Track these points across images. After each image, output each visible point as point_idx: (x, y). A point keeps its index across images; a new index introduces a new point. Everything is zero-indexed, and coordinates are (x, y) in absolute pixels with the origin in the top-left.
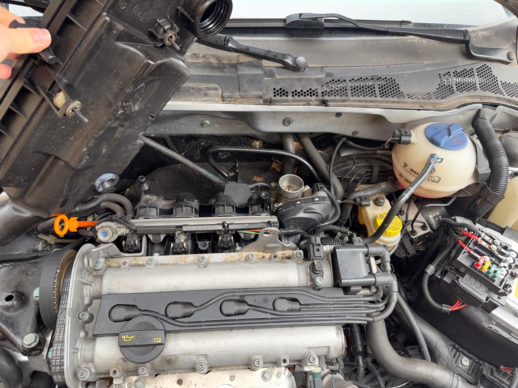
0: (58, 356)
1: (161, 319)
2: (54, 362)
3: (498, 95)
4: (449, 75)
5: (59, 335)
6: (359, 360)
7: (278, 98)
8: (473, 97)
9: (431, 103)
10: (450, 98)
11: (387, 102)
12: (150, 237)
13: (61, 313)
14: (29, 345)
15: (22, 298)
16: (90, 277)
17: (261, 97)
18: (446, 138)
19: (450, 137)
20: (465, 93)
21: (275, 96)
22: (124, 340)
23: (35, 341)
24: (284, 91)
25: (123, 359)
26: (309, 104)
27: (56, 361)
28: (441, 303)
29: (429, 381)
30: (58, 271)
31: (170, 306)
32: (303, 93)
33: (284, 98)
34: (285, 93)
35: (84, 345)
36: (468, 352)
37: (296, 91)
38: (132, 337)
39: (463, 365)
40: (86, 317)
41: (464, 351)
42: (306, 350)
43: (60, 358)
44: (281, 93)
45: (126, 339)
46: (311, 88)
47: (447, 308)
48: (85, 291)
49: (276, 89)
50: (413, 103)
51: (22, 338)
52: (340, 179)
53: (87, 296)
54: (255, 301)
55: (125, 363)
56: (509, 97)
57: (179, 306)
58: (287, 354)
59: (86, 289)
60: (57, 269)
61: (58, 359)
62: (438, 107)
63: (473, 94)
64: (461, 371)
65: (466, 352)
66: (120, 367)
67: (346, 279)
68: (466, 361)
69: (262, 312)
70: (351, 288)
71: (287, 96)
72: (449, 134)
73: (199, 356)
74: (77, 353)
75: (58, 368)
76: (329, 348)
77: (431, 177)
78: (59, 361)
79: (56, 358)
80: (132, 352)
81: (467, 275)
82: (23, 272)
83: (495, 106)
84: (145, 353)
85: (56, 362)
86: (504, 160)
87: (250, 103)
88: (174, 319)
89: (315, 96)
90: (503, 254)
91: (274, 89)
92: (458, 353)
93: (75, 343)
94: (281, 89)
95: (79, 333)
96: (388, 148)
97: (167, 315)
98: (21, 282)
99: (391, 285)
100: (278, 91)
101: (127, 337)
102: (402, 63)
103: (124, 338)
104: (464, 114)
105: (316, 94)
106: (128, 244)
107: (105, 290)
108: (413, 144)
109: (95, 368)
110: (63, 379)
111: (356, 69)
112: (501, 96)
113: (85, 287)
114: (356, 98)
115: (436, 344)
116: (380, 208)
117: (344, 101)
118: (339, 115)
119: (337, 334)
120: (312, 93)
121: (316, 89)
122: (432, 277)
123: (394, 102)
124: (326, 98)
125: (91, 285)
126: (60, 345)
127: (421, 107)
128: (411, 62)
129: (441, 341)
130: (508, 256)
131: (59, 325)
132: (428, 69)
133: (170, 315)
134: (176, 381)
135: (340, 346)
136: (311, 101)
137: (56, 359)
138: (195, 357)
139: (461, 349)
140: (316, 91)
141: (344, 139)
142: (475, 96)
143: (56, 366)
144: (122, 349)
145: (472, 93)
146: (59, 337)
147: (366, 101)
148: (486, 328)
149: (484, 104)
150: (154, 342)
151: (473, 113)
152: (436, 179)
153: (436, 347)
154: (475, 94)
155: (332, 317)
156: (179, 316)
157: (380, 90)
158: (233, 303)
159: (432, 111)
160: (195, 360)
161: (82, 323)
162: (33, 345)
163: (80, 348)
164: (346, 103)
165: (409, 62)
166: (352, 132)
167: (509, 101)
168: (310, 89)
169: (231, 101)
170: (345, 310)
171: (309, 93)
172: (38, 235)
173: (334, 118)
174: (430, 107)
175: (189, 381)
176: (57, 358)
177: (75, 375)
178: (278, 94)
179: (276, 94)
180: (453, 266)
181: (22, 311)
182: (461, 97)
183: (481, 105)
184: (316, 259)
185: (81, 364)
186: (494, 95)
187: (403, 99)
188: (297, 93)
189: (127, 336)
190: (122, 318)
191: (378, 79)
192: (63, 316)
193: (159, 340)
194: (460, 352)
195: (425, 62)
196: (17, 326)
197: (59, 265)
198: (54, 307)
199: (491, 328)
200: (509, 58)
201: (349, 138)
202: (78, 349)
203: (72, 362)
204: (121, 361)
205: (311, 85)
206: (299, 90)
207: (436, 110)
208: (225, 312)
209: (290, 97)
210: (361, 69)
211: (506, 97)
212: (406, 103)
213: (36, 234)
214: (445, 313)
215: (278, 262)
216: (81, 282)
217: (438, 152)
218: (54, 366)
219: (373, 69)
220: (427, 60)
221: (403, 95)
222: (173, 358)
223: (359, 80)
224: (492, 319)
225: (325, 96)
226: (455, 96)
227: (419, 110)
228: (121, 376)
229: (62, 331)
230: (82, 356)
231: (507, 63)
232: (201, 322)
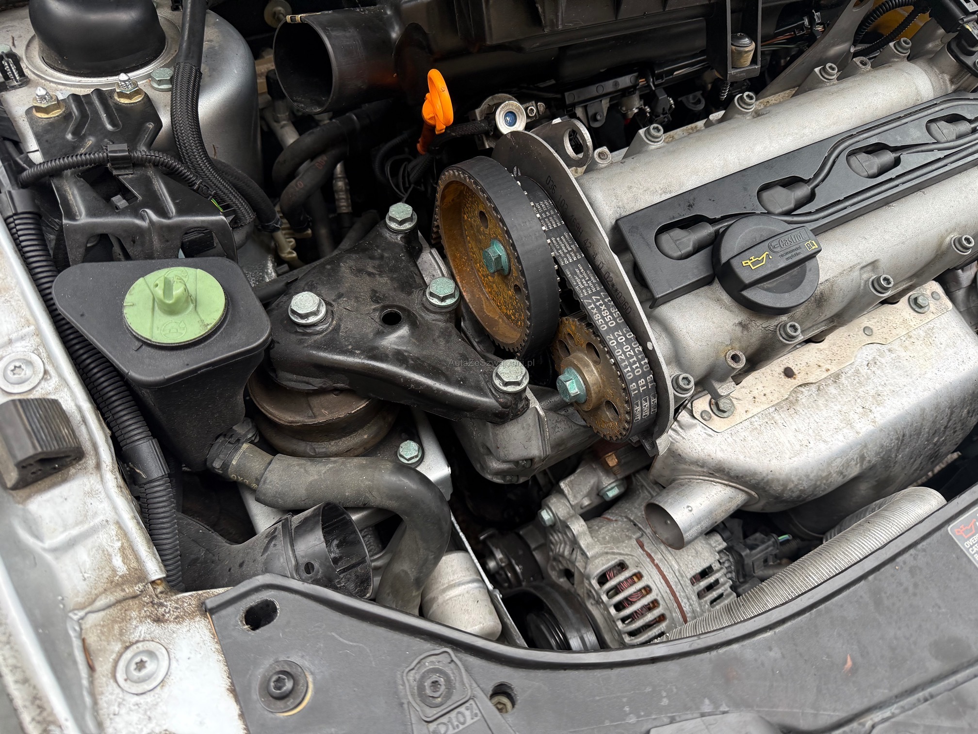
0: (632, 357)
2: (628, 372)
13: (572, 275)
22: (753, 268)
25: (740, 323)
31: (764, 195)
38: (764, 255)
43: (637, 358)
45: (754, 264)
55: (745, 332)
57: (779, 189)
61: (635, 363)
75: (641, 382)
78: (637, 365)
80: (768, 290)
85: (633, 370)
88: (788, 213)
97: (770, 213)
101: (754, 260)
103: (749, 263)
126: (619, 336)
131: (586, 298)
134: (783, 374)
137: (631, 365)
138: (859, 274)
143: (636, 379)
146: (604, 320)
150: (810, 251)
156: (790, 207)
158: (862, 155)
162: (525, 379)
175: (804, 364)
176: (631, 361)
189: (752, 258)
192: (581, 279)
193: (813, 245)
204: (739, 329)
208: (865, 172)
222: (827, 287)
229: (602, 308)
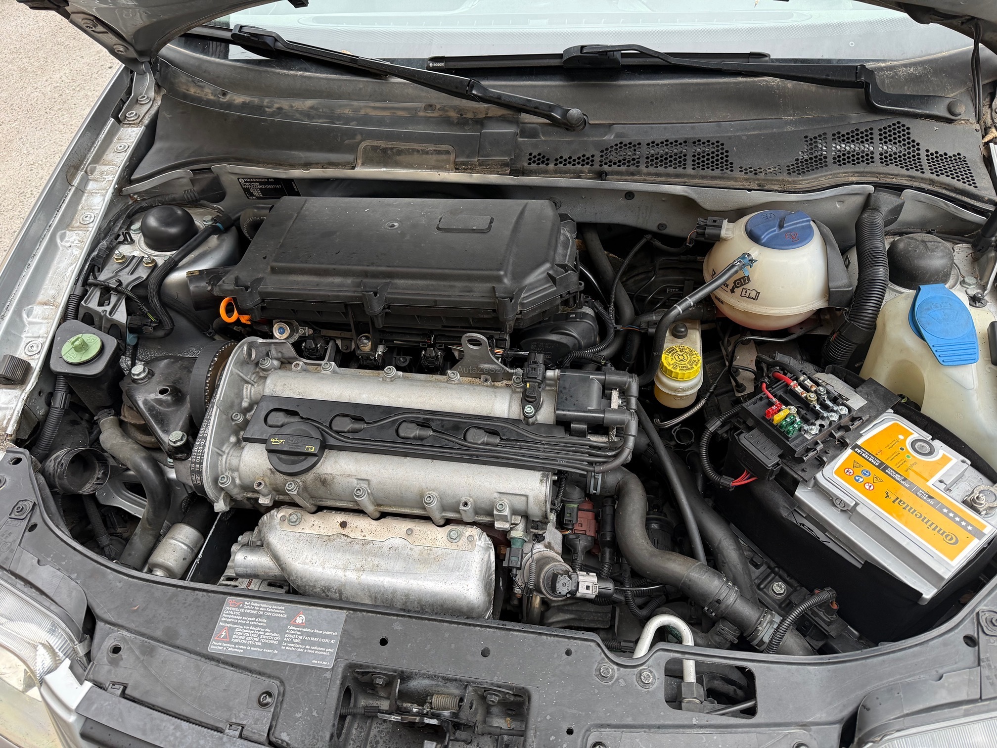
0: (200, 453)
1: (323, 430)
3: (913, 173)
7: (534, 166)
8: (862, 174)
9: (777, 180)
10: (816, 173)
11: (703, 177)
12: (339, 342)
13: (212, 407)
14: (175, 443)
15: (177, 394)
16: (254, 376)
17: (506, 165)
18: (775, 231)
20: (849, 168)
21: (529, 164)
22: (273, 444)
23: (181, 440)
24: (544, 157)
25: (271, 469)
26: (579, 177)
27: (196, 457)
29: (684, 583)
30: (216, 359)
31: (337, 418)
32: (571, 160)
33: (542, 166)
34: (545, 159)
35: (232, 450)
37: (561, 158)
38: (282, 441)
39: (775, 592)
40: (240, 419)
41: (781, 572)
42: (496, 495)
43: (202, 455)
44: (539, 159)
45: (275, 442)
46: (585, 153)
48: (245, 390)
49: (533, 155)
50: (746, 180)
53: (247, 398)
54: (443, 426)
56: (934, 177)
57: (347, 420)
58: (470, 496)
59: (247, 388)
60: (215, 357)
61: (199, 456)
62: (789, 187)
63: (862, 170)
64: (770, 601)
65: (785, 576)
66: (267, 480)
67: (569, 411)
68: (780, 587)
70: (572, 425)
71: (547, 164)
72: (781, 226)
73: (361, 482)
74: (221, 455)
76: (527, 496)
83: (898, 189)
84: (294, 463)
85: (196, 459)
87: (491, 173)
88: (338, 432)
89: (588, 166)
90: (826, 407)
91: (531, 154)
92: (773, 575)
93: (222, 444)
94: (539, 154)
95: (230, 436)
96: (691, 246)
97: (330, 427)
99: (628, 426)
100: (535, 157)
102: (744, 118)
103: (273, 441)
104: (843, 202)
105: (591, 163)
106: (308, 347)
107: (267, 392)
108: (725, 240)
109: (240, 478)
110: (201, 481)
111: (665, 128)
112: (919, 174)
113: (245, 386)
114: (652, 169)
116: (680, 341)
117: (633, 174)
118: (630, 195)
119: (541, 481)
120: (586, 160)
121: (593, 156)
123: (713, 178)
124: (606, 168)
125: (253, 385)
126: (203, 441)
127: (760, 186)
128: (759, 117)
130: (833, 411)
131: (207, 420)
132: (789, 128)
133: (335, 428)
135: (542, 498)
136: (582, 172)
138: (355, 481)
139: (776, 569)
140: (591, 159)
141: (649, 237)
142: (867, 172)
143: (196, 463)
144: (271, 455)
145: (862, 167)
147: (668, 175)
148: (783, 517)
149: (877, 186)
150: (306, 450)
151: (859, 200)
152: (753, 294)
154: (866, 170)
155: (538, 458)
156: (346, 430)
157: (695, 158)
158: (414, 425)
159: (777, 193)
160: (355, 485)
161: (235, 427)
162: (179, 444)
163: (227, 452)
164: (637, 177)
165: (756, 117)
166: (657, 225)
167: (932, 182)
168: (584, 156)
169: (467, 169)
170: (558, 453)
171: (580, 160)
173: (622, 201)
174: (776, 187)
177: (216, 481)
178: (534, 162)
179: (531, 161)
182: (839, 174)
183: (871, 188)
184: (529, 382)
185: (226, 471)
186: (903, 171)
187: (730, 173)
188: (562, 160)
189: (276, 439)
190: (278, 423)
191: (694, 143)
193: (312, 448)
194: (776, 574)
195: (787, 118)
196: (166, 422)
197: (217, 352)
198: (205, 399)
200: (950, 112)
201: (655, 235)
202: (224, 452)
203: (214, 466)
204: (269, 472)
205: (586, 150)
206: (566, 157)
207: (783, 192)
208: (402, 434)
209: (551, 166)
210: (672, 127)
211: (928, 175)
212: (735, 179)
215: (487, 386)
216: (239, 375)
217: (756, 251)
219: (693, 128)
220: (790, 115)
221: (732, 167)
222: (329, 478)
223: (662, 143)
225: (604, 165)
226: (826, 171)
227: (750, 190)
228: (269, 495)
229: (209, 427)
230: (228, 462)
231: (950, 121)
232: (370, 440)
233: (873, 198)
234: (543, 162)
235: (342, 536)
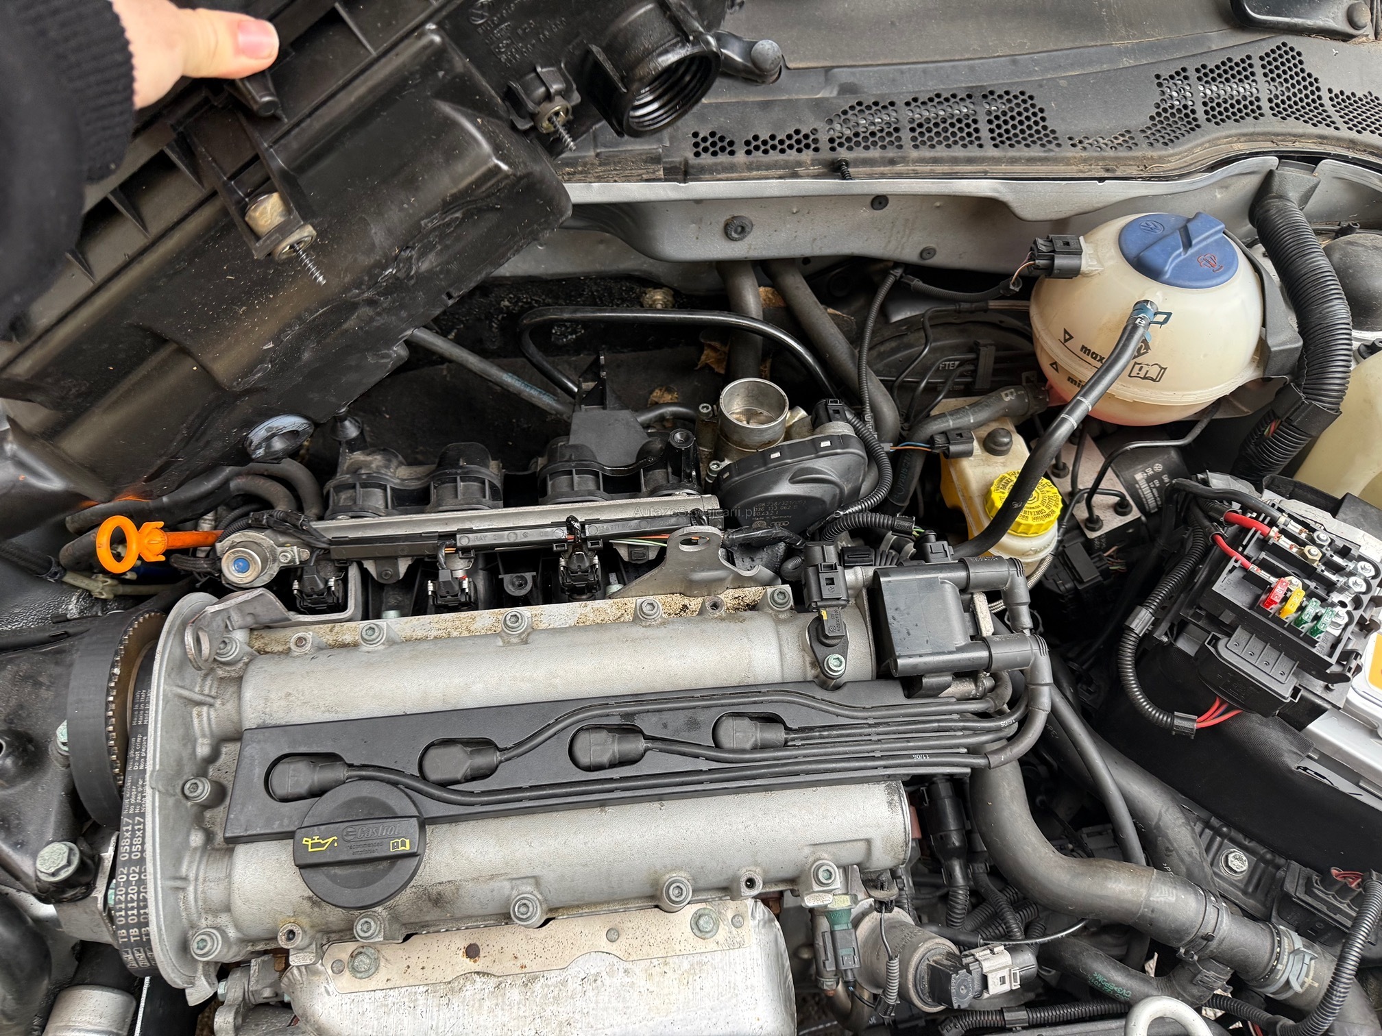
0: (132, 901)
1: (408, 787)
2: (121, 916)
3: (1322, 130)
4: (1186, 78)
5: (131, 845)
6: (954, 870)
7: (706, 159)
8: (1251, 137)
9: (1136, 158)
10: (1189, 141)
11: (1013, 161)
12: (370, 566)
13: (132, 784)
14: (53, 875)
15: (25, 750)
16: (208, 682)
17: (656, 160)
18: (1179, 255)
19: (1191, 251)
20: (1231, 128)
21: (697, 154)
22: (310, 850)
23: (69, 863)
24: (722, 139)
26: (795, 175)
27: (126, 913)
28: (1169, 709)
29: (1143, 917)
30: (117, 671)
31: (433, 753)
32: (776, 142)
33: (723, 158)
34: (725, 144)
35: (203, 867)
36: (1246, 836)
37: (756, 138)
38: (331, 840)
39: (1231, 869)
40: (204, 790)
41: (1234, 834)
42: (807, 851)
43: (138, 905)
44: (714, 144)
45: (314, 845)
46: (798, 126)
47: (1186, 723)
48: (196, 721)
49: (701, 136)
50: (1085, 160)
51: (34, 856)
52: (889, 386)
53: (204, 736)
54: (665, 726)
55: (316, 909)
56: (1353, 135)
57: (456, 752)
58: (756, 864)
59: (200, 715)
60: (113, 666)
61: (133, 908)
62: (1154, 169)
63: (1251, 130)
64: (1226, 886)
65: (1240, 837)
66: (304, 921)
67: (910, 656)
68: (1240, 859)
69: (684, 754)
70: (924, 680)
71: (732, 153)
72: (1188, 244)
73: (519, 882)
74: (183, 889)
75: (134, 931)
76: (868, 842)
77: (1137, 367)
78: (135, 912)
79: (126, 907)
80: (334, 879)
81: (1239, 631)
82: (26, 678)
83: (1312, 160)
84: (367, 882)
85: (127, 916)
86: (1340, 310)
87: (627, 179)
88: (444, 785)
89: (810, 152)
90: (1338, 569)
91: (695, 135)
92: (1218, 839)
93: (178, 861)
94: (713, 134)
95: (188, 835)
96: (1017, 289)
97: (423, 777)
98: (21, 706)
99: (1035, 667)
100: (705, 140)
101: (316, 841)
102: (1052, 47)
103: (309, 843)
104: (1227, 187)
105: (813, 146)
106: (308, 589)
107: (251, 719)
108: (1086, 275)
109: (237, 927)
110: (151, 960)
111: (925, 71)
112: (1330, 131)
113: (195, 711)
114: (926, 153)
115: (1159, 819)
116: (1000, 459)
117: (892, 162)
118: (879, 201)
119: (890, 803)
120: (803, 142)
121: (815, 131)
122: (1146, 639)
123: (1031, 160)
124: (843, 153)
125: (211, 705)
126: (134, 872)
127: (1107, 170)
128: (1077, 44)
129: (1170, 810)
130: (1351, 574)
131: (129, 816)
132: (1126, 62)
133: (433, 776)
134: (463, 950)
135: (899, 837)
136: (799, 164)
137: (127, 909)
138: (507, 884)
139: (1225, 829)
140: (812, 137)
141: (898, 272)
142: (1258, 134)
143: (127, 927)
144: (307, 872)
145: (1249, 126)
146: (131, 848)
147: (955, 161)
148: (1291, 771)
149: (1283, 156)
150: (392, 851)
151: (1253, 182)
152: (1154, 372)
153: (1158, 827)
154: (1258, 130)
155: (873, 758)
156: (459, 776)
157: (993, 126)
158: (603, 735)
159: (1139, 182)
160: (507, 892)
161: (195, 808)
162: (64, 875)
163: (192, 876)
164: (899, 168)
165: (1071, 45)
166: (919, 251)
167: (1352, 144)
168: (797, 132)
169: (575, 173)
170: (908, 740)
171: (793, 142)
172: (62, 577)
173: (866, 213)
174: (1134, 171)
175: (498, 948)
176: (130, 905)
177: (184, 947)
178: (706, 150)
179: (700, 149)
180: (1201, 608)
181: (28, 783)
182: (1218, 139)
183: (1273, 161)
184: (825, 607)
185: (200, 917)
186: (1309, 129)
187: (1057, 149)
188: (759, 143)
189: (316, 838)
190: (303, 789)
191: (985, 96)
192: (138, 792)
193: (404, 844)
194: (1223, 836)
195: (1118, 44)
196: (18, 824)
197: (116, 654)
198: (113, 768)
199: (1305, 769)
200: (1351, 21)
201: (911, 269)
202: (185, 879)
203: (173, 916)
204: (307, 905)
205: (800, 121)
206: (765, 136)
207: (1149, 179)
208: (584, 759)
209: (740, 157)
210: (937, 69)
211: (1345, 133)
212: (1067, 161)
213: (56, 573)
214: (1183, 736)
215: (722, 619)
216: (181, 697)
217: (1158, 294)
218: (122, 927)
219: (972, 68)
220: (1122, 38)
221: (1056, 138)
222: (448, 890)
223: (931, 100)
224: (1307, 745)
225: (839, 149)
226: (1203, 136)
227: (1101, 179)
228: (311, 944)
229: (139, 833)
230: (200, 896)
231: (1346, 37)
232: (520, 789)
233: (1277, 180)
234: (723, 149)
235: (477, 978)
